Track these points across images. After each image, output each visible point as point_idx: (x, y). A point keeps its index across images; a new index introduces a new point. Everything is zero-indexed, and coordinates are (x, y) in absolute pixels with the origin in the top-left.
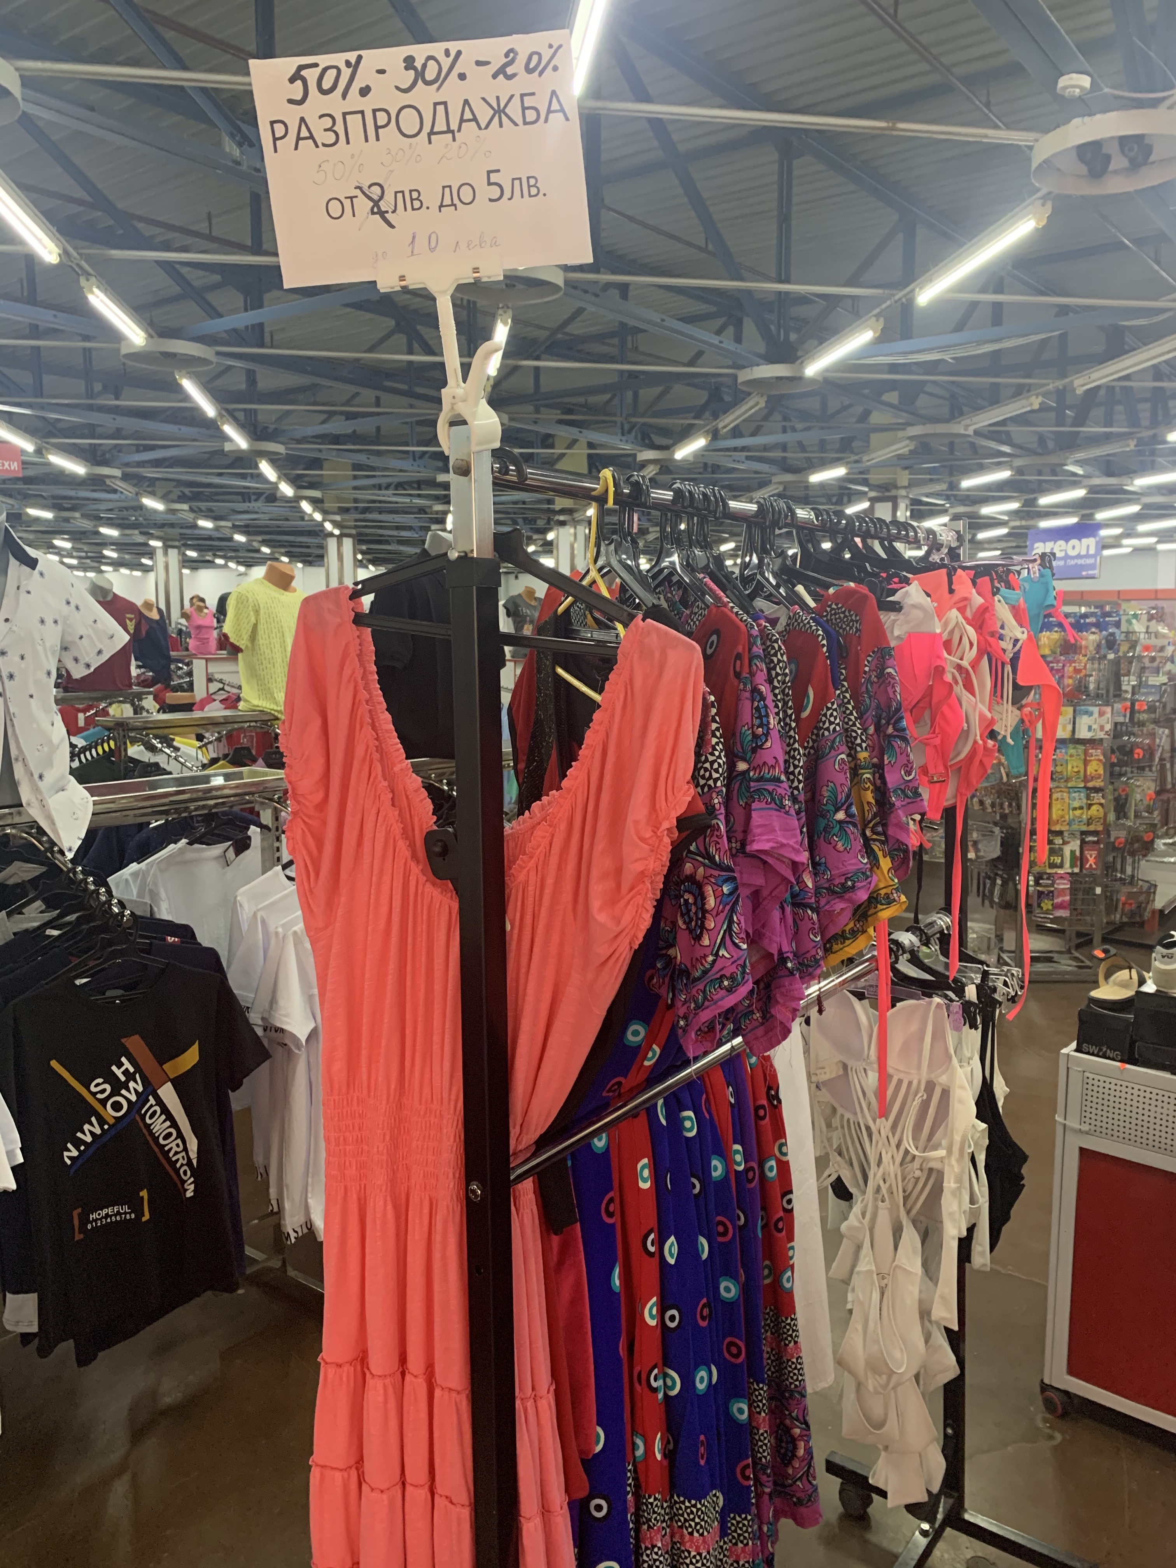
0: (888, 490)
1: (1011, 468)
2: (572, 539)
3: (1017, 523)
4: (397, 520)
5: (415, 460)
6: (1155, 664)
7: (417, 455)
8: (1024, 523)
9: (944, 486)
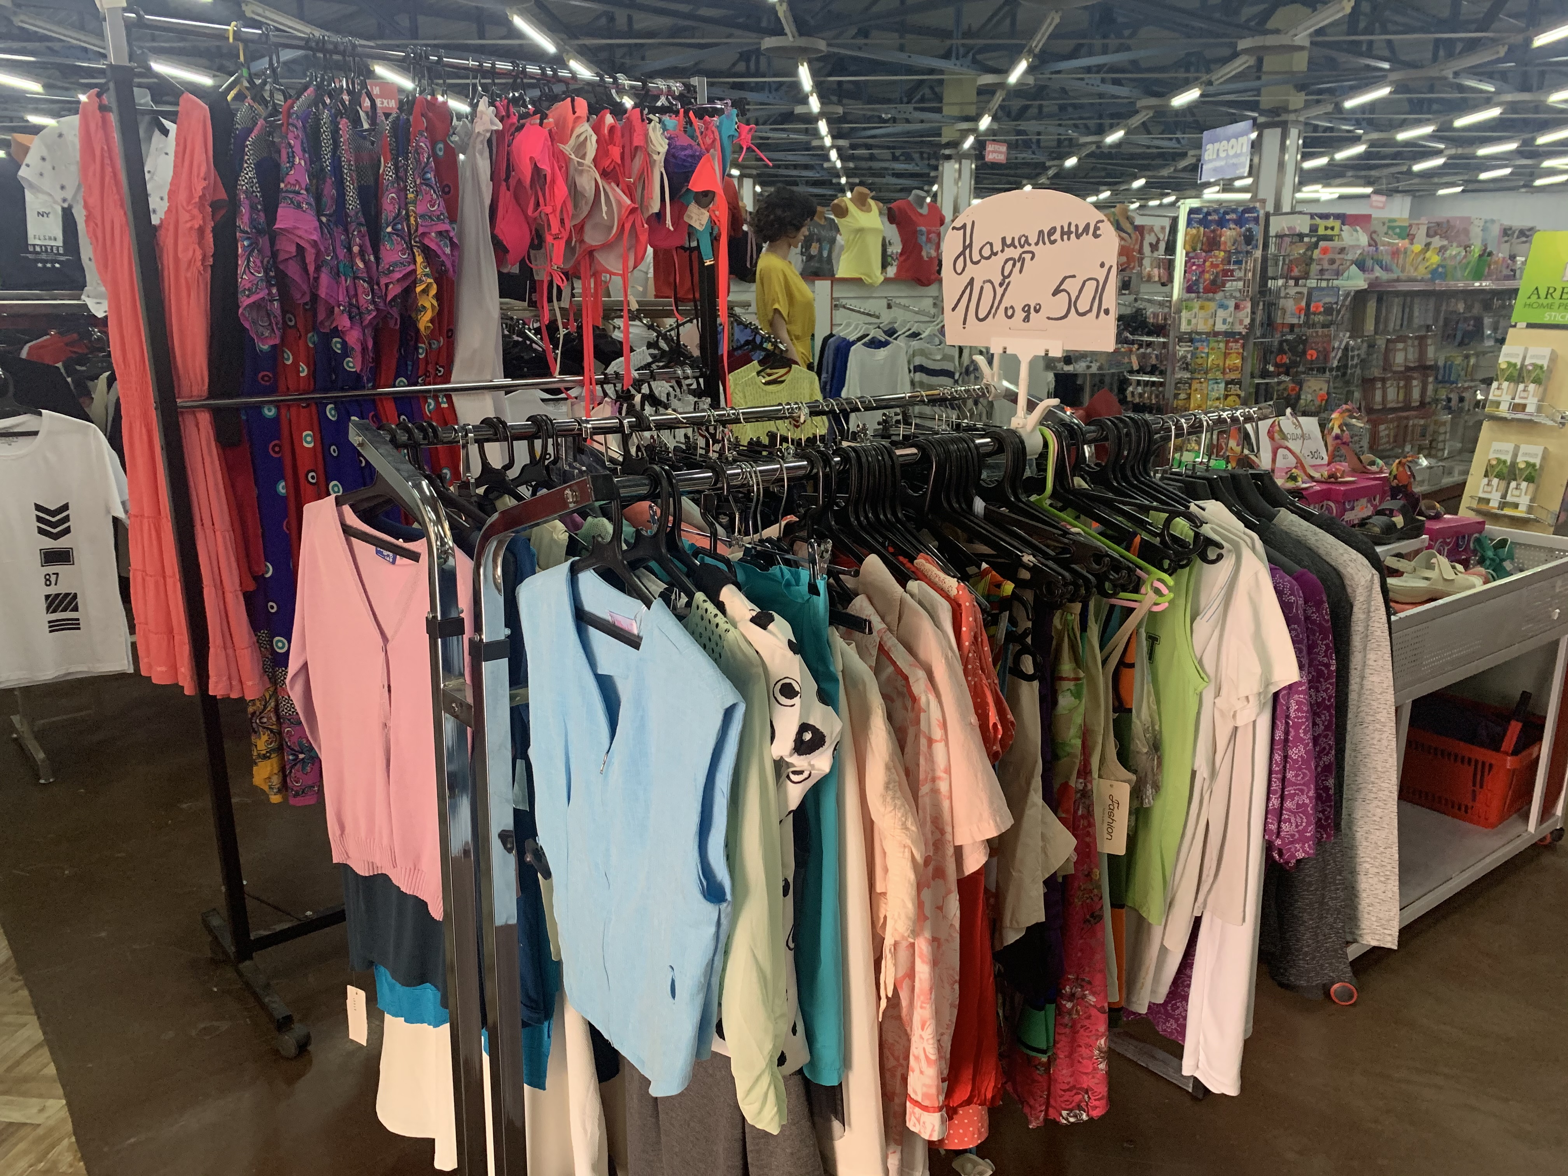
0: (1279, 115)
1: (1391, 84)
2: (957, 175)
3: (1452, 151)
4: (790, 158)
5: (770, 92)
6: (1335, 266)
7: (774, 86)
8: (1460, 151)
9: (1330, 108)
